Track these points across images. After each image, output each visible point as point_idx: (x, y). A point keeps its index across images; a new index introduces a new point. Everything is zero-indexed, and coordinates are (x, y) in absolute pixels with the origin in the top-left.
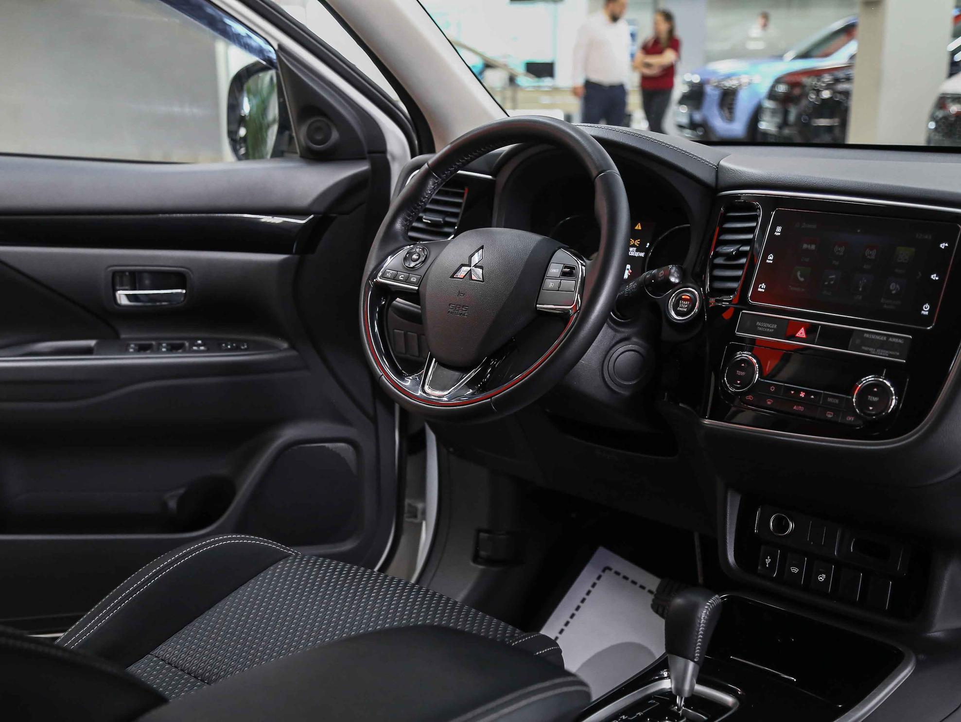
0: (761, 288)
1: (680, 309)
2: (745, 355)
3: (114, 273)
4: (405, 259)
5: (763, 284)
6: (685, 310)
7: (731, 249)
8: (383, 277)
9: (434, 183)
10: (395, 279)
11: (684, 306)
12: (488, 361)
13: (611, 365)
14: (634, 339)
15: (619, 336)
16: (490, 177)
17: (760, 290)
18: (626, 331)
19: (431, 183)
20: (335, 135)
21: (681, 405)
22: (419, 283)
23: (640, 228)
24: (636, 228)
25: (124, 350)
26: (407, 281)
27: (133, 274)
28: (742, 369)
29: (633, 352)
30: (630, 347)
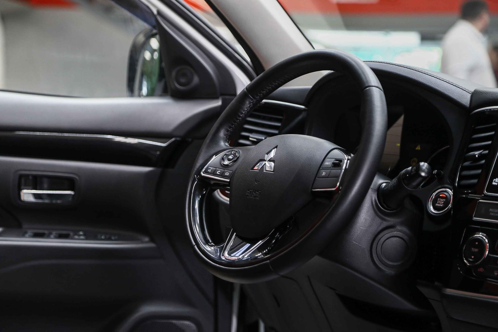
0: (495, 182)
1: (438, 205)
2: (480, 235)
3: (21, 176)
4: (223, 159)
5: (497, 179)
6: (442, 205)
7: (477, 153)
8: (206, 172)
9: (250, 103)
10: (214, 173)
11: (440, 203)
12: (274, 233)
13: (379, 248)
14: (399, 228)
15: (385, 224)
16: (303, 107)
17: (494, 183)
18: (391, 221)
19: (247, 102)
20: (196, 80)
21: (436, 283)
22: (230, 177)
23: (419, 149)
24: (417, 149)
25: (23, 235)
26: (222, 175)
27: (35, 177)
28: (476, 247)
29: (397, 238)
30: (395, 233)
